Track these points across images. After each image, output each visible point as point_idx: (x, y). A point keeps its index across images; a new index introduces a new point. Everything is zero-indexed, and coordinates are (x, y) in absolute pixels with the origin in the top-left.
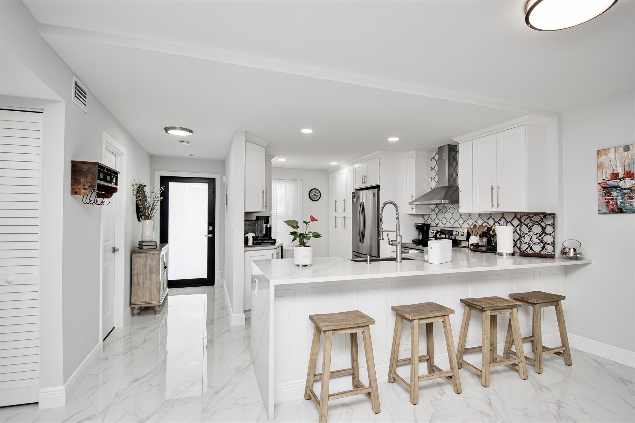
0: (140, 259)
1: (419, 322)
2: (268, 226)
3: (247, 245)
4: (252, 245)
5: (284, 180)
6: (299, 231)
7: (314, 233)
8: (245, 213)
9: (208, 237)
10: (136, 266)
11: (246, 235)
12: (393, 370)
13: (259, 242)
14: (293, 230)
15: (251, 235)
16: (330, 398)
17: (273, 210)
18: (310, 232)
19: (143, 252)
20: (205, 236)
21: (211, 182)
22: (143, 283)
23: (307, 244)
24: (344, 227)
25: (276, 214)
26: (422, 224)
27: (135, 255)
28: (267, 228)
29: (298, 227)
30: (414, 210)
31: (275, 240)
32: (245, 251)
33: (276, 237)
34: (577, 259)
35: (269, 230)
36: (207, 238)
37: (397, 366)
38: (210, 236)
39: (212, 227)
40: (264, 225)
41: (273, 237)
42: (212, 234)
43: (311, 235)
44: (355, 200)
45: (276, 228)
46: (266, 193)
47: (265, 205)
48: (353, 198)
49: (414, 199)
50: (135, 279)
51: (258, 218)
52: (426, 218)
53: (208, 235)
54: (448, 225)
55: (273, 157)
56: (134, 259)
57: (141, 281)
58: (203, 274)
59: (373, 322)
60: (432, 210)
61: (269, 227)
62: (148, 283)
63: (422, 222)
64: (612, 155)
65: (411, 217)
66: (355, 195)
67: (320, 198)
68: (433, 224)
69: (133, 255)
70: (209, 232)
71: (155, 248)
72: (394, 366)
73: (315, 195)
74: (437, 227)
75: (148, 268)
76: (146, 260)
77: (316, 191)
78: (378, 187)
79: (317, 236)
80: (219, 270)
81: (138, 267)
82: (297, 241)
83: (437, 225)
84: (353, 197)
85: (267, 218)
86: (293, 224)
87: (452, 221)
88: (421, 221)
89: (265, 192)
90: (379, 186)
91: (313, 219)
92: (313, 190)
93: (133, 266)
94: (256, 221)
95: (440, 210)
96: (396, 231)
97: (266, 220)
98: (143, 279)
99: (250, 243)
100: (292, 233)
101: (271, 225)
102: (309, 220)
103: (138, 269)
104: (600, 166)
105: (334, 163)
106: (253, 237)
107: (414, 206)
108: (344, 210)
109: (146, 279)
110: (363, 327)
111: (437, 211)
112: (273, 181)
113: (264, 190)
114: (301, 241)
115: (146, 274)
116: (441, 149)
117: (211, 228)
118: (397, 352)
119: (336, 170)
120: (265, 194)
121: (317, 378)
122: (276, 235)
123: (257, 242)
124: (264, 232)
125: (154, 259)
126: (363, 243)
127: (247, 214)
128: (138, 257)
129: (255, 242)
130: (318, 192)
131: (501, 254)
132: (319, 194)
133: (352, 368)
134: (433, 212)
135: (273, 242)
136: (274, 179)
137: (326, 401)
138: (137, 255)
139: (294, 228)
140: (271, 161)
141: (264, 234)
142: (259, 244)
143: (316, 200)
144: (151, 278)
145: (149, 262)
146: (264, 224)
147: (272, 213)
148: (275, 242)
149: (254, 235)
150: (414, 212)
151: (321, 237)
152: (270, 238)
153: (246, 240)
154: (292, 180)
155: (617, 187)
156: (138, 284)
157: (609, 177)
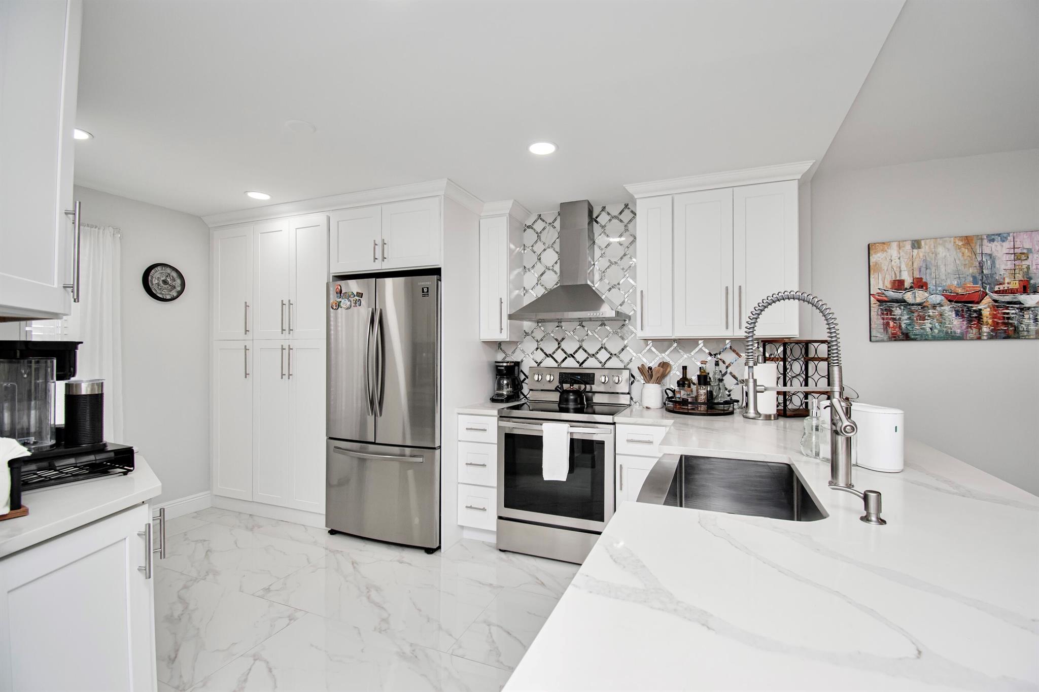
2: (85, 390)
30: (504, 332)
44: (345, 302)
60: (527, 334)
64: (893, 252)
66: (343, 290)
67: (180, 293)
73: (165, 282)
77: (169, 270)
83: (539, 364)
90: (438, 269)
92: (159, 268)
95: (547, 334)
104: (874, 269)
108: (287, 330)
116: (567, 206)
130: (174, 274)
132: (180, 281)
134: (528, 337)
143: (168, 297)
155: (902, 302)
157: (889, 286)
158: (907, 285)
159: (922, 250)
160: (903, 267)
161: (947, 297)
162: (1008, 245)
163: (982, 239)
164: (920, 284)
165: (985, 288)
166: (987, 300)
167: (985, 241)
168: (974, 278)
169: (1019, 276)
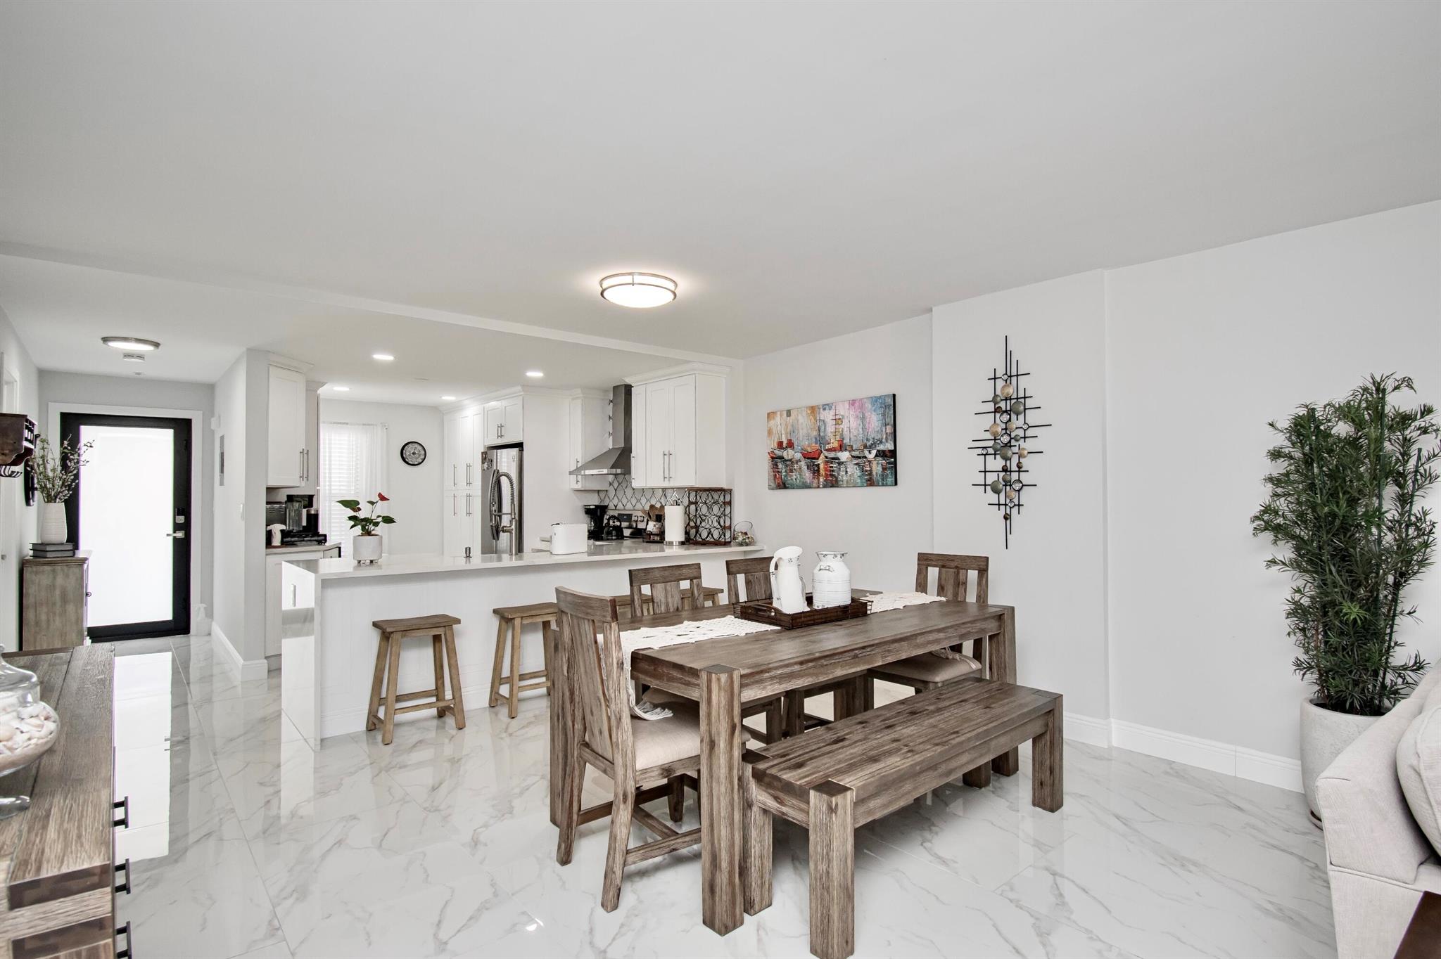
0: (40, 579)
1: (521, 623)
2: (313, 512)
3: (271, 544)
4: (279, 545)
5: (347, 424)
6: (361, 515)
7: (383, 517)
8: (267, 488)
9: (174, 538)
10: (31, 590)
11: (269, 528)
12: (495, 690)
13: (293, 539)
14: (352, 513)
15: (277, 528)
16: (397, 711)
17: (322, 483)
18: (379, 516)
19: (49, 563)
20: (168, 535)
21: (182, 429)
22: (48, 621)
23: (373, 532)
24: (469, 514)
25: (330, 490)
26: (595, 506)
27: (30, 569)
28: (309, 515)
29: (359, 509)
30: (580, 483)
31: (325, 536)
32: (267, 555)
33: (330, 531)
34: (747, 545)
35: (313, 519)
36: (171, 539)
37: (500, 684)
38: (180, 534)
39: (183, 517)
40: (304, 512)
41: (321, 531)
42: (183, 532)
43: (380, 519)
44: (486, 465)
45: (330, 518)
46: (307, 453)
47: (305, 476)
48: (483, 463)
49: (579, 465)
50: (30, 615)
51: (291, 498)
52: (602, 495)
53: (174, 532)
54: (629, 506)
55: (323, 384)
56: (27, 575)
57: (44, 617)
58: (163, 611)
59: (458, 621)
60: (611, 484)
61: (314, 515)
62: (58, 622)
63: (597, 503)
64: (778, 418)
65: (579, 494)
66: (487, 457)
67: (423, 460)
68: (611, 506)
69: (24, 569)
70: (177, 527)
71: (71, 555)
72: (497, 684)
73: (414, 453)
74: (616, 509)
75: (58, 592)
76: (55, 578)
77: (416, 445)
78: (519, 446)
79: (388, 520)
80: (201, 603)
81: (35, 591)
82: (358, 530)
83: (616, 507)
84: (484, 460)
85: (311, 498)
86: (352, 504)
87: (634, 501)
88: (594, 501)
89: (305, 452)
90: (522, 443)
91: (383, 498)
92: (410, 445)
93: (26, 589)
94: (289, 504)
95: (619, 484)
96: (511, 514)
97: (309, 500)
98: (48, 614)
99: (277, 540)
100: (351, 518)
101: (317, 511)
102: (377, 499)
103: (35, 595)
104: (770, 432)
105: (449, 398)
106: (282, 531)
107: (580, 477)
108: (469, 484)
109: (54, 614)
110: (444, 626)
111: (616, 484)
112: (321, 425)
113: (303, 450)
114: (363, 528)
115: (54, 604)
116: (615, 388)
117: (181, 519)
118: (500, 665)
119: (455, 408)
120: (305, 455)
121: (383, 701)
122: (330, 527)
123: (289, 539)
124: (304, 523)
125: (71, 577)
126: (498, 539)
127: (270, 490)
128: (37, 573)
129: (285, 540)
130: (420, 448)
131: (671, 544)
132: (423, 452)
133: (437, 688)
134: (611, 486)
135: (322, 539)
136: (324, 423)
137: (391, 714)
138: (34, 569)
139: (354, 510)
140: (318, 392)
141: (304, 527)
142: (292, 544)
143: (416, 463)
144: (64, 612)
145: (60, 580)
146: (305, 508)
147: (321, 488)
148: (326, 540)
149: (283, 527)
150: (579, 486)
151: (395, 522)
152: (316, 533)
153: (269, 535)
154: (364, 425)
155: (781, 458)
156: (37, 623)
157: (776, 446)
158: (784, 445)
159: (791, 417)
160: (783, 432)
161: (803, 454)
162: (832, 412)
163: (819, 409)
164: (791, 444)
165: (821, 447)
166: (822, 456)
167: (821, 410)
168: (816, 439)
169: (838, 438)
